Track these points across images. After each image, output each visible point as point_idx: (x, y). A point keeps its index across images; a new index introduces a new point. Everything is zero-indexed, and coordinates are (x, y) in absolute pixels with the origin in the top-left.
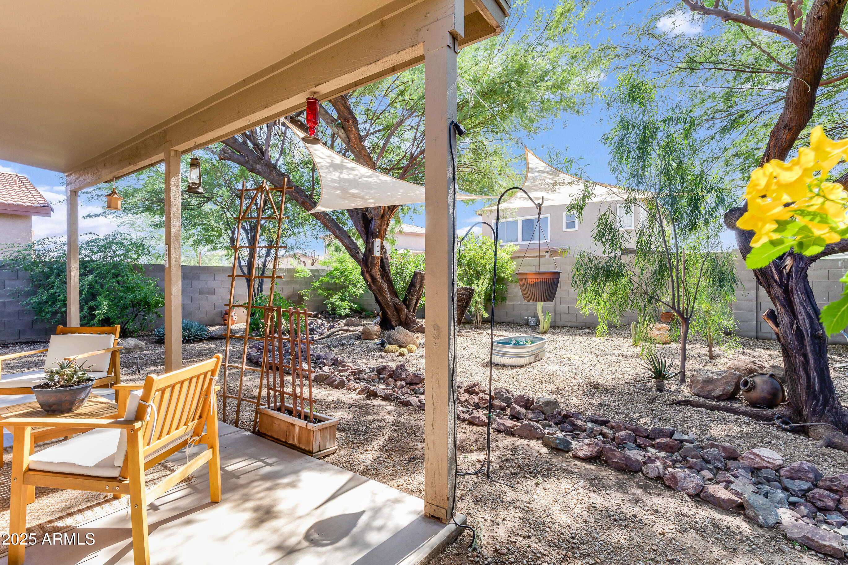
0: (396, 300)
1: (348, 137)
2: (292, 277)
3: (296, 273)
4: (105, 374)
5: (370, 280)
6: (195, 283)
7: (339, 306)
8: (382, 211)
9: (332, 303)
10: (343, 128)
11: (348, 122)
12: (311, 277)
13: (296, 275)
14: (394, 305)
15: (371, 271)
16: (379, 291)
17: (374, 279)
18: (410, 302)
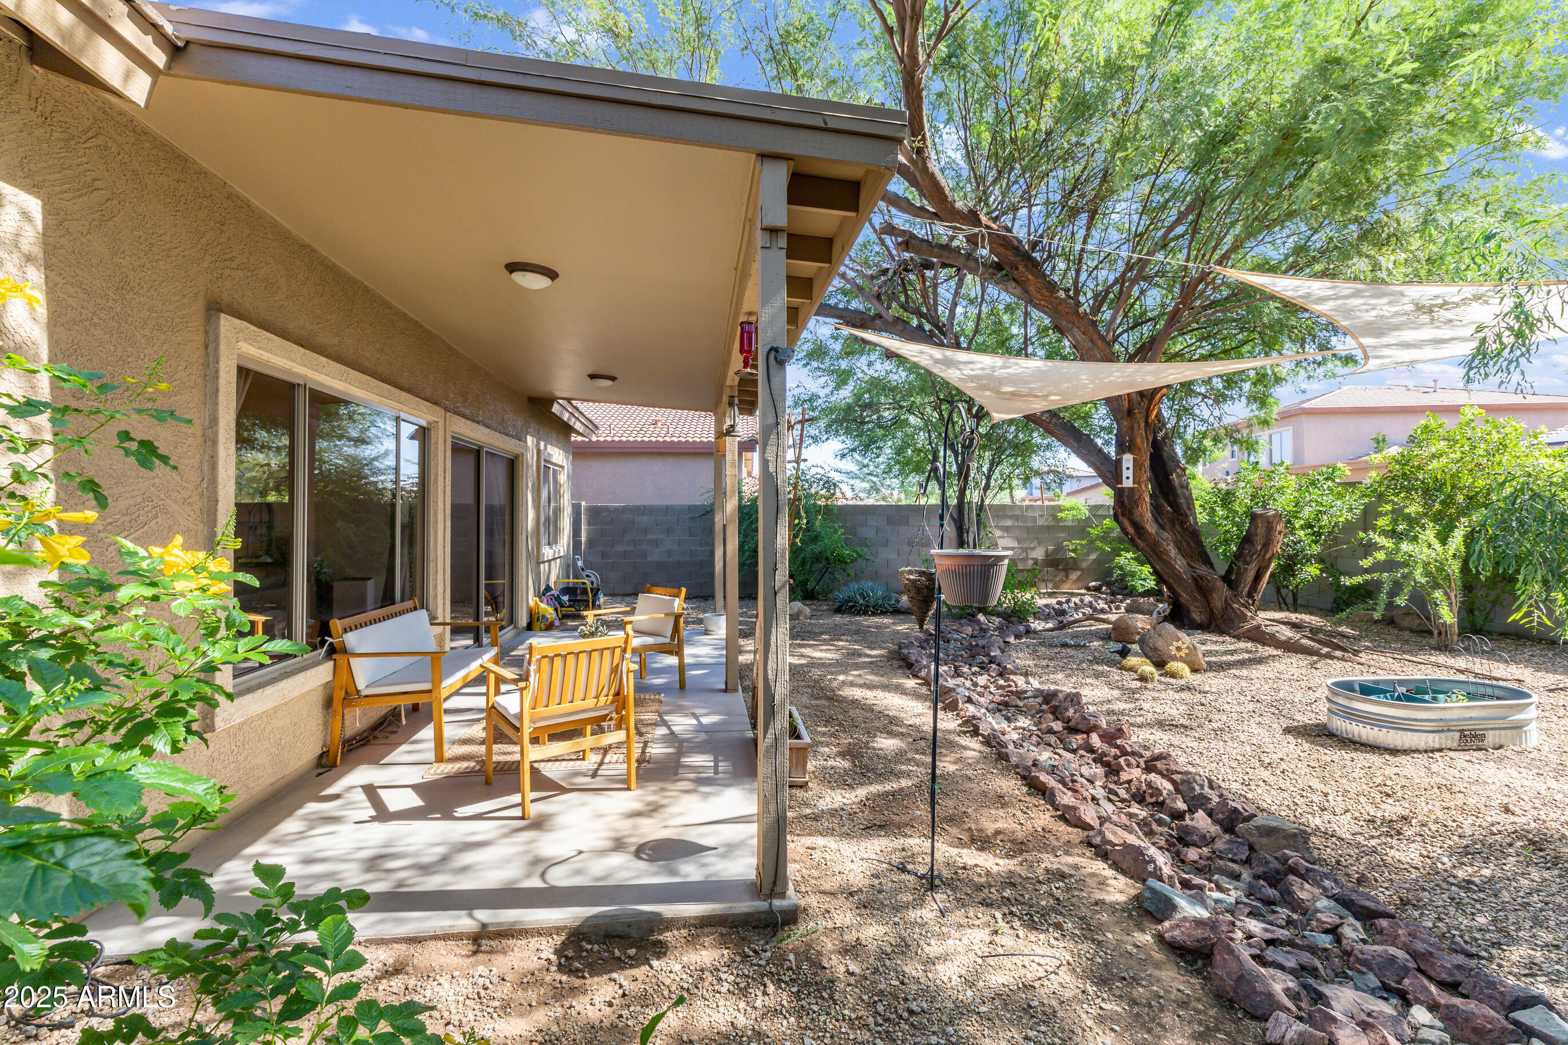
0: (1202, 570)
1: (1026, 291)
2: (1055, 517)
3: (1061, 511)
4: (668, 640)
5: (1131, 530)
6: (902, 529)
7: (1133, 575)
8: (1126, 404)
9: (1121, 568)
10: (1014, 280)
11: (1017, 269)
12: (1088, 519)
13: (1060, 515)
14: (1195, 579)
15: (1131, 513)
16: (1154, 551)
17: (1139, 528)
18: (1240, 574)
